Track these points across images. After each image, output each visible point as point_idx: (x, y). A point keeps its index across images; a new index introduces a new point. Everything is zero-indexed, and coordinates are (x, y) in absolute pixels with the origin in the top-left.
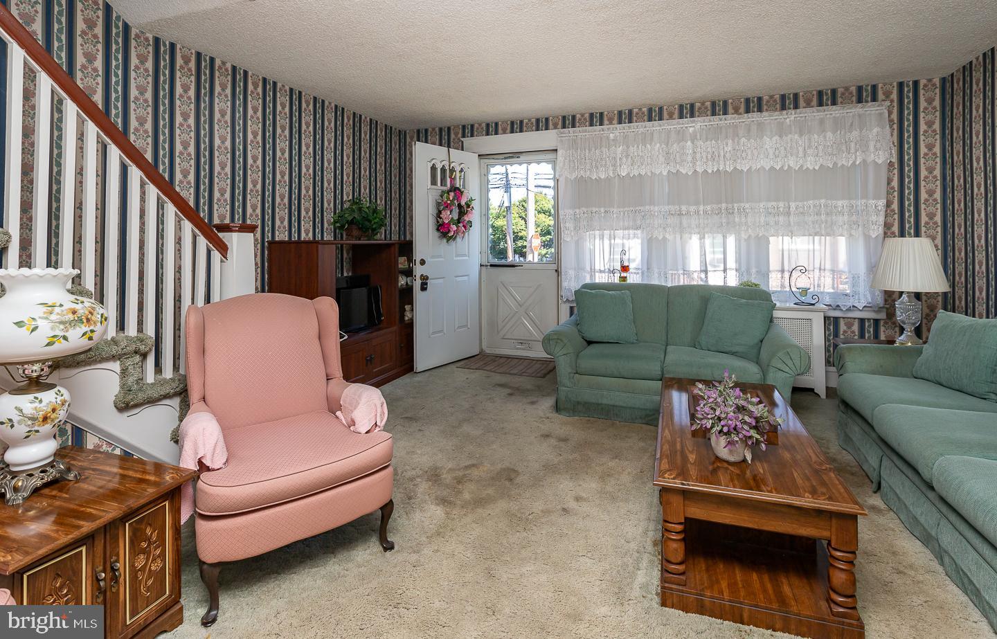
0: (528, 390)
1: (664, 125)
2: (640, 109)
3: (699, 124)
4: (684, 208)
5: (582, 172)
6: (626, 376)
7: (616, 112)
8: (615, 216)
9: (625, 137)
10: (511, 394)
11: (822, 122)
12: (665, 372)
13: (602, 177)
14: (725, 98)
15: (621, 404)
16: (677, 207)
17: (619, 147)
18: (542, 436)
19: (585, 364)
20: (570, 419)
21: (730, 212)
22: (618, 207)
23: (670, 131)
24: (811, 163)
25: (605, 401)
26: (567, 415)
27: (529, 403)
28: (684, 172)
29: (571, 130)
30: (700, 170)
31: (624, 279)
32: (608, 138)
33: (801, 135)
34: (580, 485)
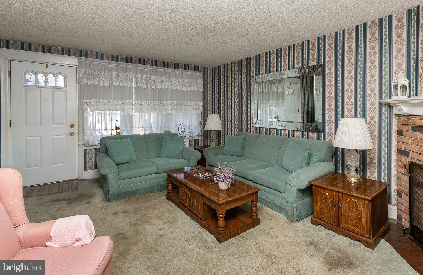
0: (77, 198)
1: (135, 66)
2: (122, 56)
3: (149, 68)
4: (143, 102)
5: (94, 81)
6: (143, 175)
7: (110, 55)
8: (112, 104)
9: (117, 68)
10: (69, 203)
11: (187, 75)
12: (158, 170)
13: (106, 85)
14: (157, 60)
15: (141, 188)
16: (140, 101)
17: (114, 72)
18: (114, 214)
19: (123, 175)
20: (117, 203)
21: (160, 104)
22: (114, 100)
23: (137, 69)
24: (185, 89)
25: (133, 189)
26: (115, 201)
27: (85, 204)
28: (143, 87)
29: (84, 58)
30: (149, 87)
31: (119, 133)
32: (108, 66)
33: (181, 79)
34: (155, 225)
